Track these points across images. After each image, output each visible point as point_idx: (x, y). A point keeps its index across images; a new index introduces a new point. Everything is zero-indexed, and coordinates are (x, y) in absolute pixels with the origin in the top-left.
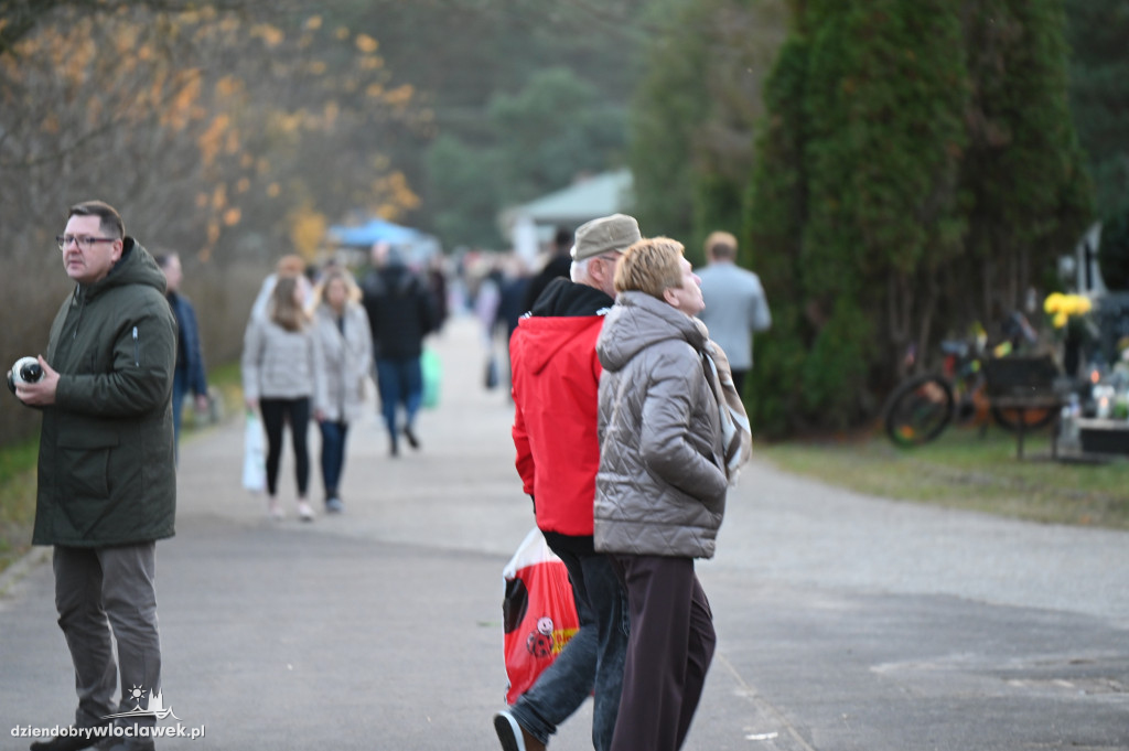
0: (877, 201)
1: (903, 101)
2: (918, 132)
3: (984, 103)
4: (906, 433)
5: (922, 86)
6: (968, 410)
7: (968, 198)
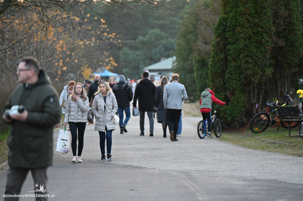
0: (247, 62)
1: (255, 34)
2: (259, 42)
3: (278, 34)
4: (256, 129)
5: (260, 29)
6: (274, 122)
7: (273, 61)
